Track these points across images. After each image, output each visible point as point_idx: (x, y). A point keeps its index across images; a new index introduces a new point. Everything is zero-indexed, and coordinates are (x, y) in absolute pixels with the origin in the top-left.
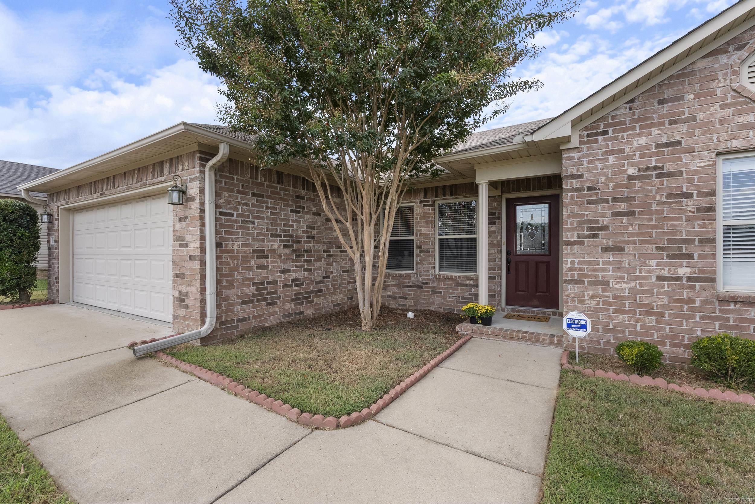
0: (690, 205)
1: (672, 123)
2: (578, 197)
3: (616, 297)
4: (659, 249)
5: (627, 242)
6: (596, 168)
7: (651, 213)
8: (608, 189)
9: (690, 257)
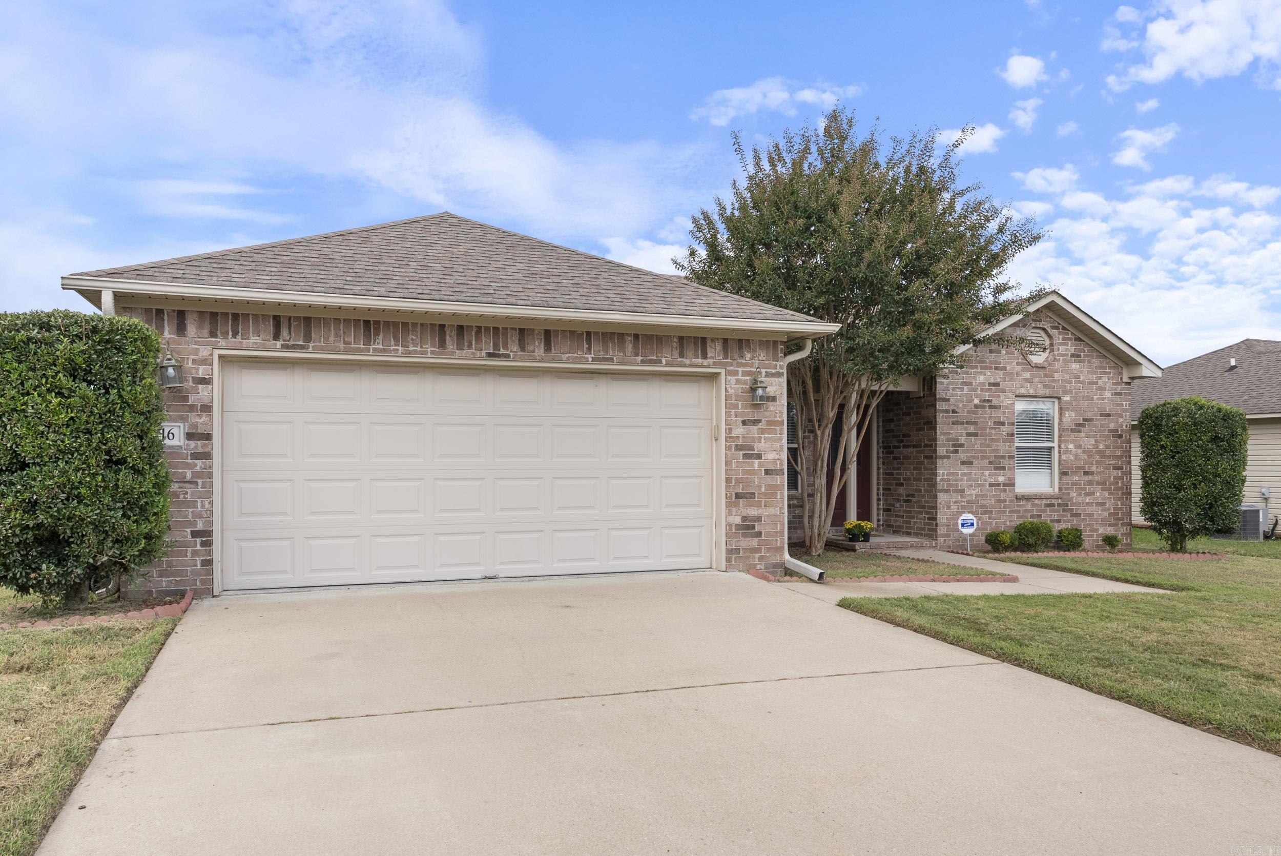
0: (1005, 429)
1: (996, 368)
2: (946, 418)
3: (968, 502)
4: (990, 463)
5: (974, 457)
6: (957, 395)
7: (985, 435)
8: (963, 415)
9: (1004, 468)
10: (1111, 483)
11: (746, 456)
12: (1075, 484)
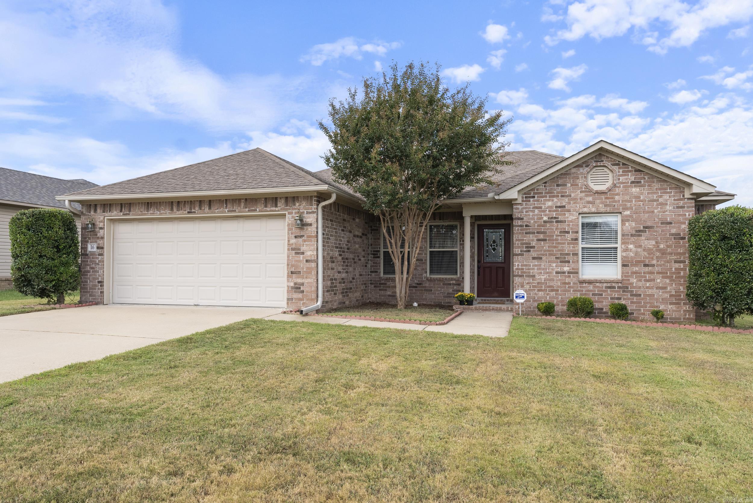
0: (569, 237)
1: (562, 196)
2: (521, 230)
3: (538, 283)
4: (557, 258)
5: (543, 255)
6: (529, 215)
7: (553, 240)
8: (535, 227)
9: (569, 262)
10: (672, 273)
11: (296, 253)
12: (636, 273)
